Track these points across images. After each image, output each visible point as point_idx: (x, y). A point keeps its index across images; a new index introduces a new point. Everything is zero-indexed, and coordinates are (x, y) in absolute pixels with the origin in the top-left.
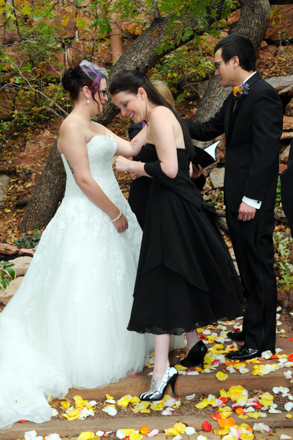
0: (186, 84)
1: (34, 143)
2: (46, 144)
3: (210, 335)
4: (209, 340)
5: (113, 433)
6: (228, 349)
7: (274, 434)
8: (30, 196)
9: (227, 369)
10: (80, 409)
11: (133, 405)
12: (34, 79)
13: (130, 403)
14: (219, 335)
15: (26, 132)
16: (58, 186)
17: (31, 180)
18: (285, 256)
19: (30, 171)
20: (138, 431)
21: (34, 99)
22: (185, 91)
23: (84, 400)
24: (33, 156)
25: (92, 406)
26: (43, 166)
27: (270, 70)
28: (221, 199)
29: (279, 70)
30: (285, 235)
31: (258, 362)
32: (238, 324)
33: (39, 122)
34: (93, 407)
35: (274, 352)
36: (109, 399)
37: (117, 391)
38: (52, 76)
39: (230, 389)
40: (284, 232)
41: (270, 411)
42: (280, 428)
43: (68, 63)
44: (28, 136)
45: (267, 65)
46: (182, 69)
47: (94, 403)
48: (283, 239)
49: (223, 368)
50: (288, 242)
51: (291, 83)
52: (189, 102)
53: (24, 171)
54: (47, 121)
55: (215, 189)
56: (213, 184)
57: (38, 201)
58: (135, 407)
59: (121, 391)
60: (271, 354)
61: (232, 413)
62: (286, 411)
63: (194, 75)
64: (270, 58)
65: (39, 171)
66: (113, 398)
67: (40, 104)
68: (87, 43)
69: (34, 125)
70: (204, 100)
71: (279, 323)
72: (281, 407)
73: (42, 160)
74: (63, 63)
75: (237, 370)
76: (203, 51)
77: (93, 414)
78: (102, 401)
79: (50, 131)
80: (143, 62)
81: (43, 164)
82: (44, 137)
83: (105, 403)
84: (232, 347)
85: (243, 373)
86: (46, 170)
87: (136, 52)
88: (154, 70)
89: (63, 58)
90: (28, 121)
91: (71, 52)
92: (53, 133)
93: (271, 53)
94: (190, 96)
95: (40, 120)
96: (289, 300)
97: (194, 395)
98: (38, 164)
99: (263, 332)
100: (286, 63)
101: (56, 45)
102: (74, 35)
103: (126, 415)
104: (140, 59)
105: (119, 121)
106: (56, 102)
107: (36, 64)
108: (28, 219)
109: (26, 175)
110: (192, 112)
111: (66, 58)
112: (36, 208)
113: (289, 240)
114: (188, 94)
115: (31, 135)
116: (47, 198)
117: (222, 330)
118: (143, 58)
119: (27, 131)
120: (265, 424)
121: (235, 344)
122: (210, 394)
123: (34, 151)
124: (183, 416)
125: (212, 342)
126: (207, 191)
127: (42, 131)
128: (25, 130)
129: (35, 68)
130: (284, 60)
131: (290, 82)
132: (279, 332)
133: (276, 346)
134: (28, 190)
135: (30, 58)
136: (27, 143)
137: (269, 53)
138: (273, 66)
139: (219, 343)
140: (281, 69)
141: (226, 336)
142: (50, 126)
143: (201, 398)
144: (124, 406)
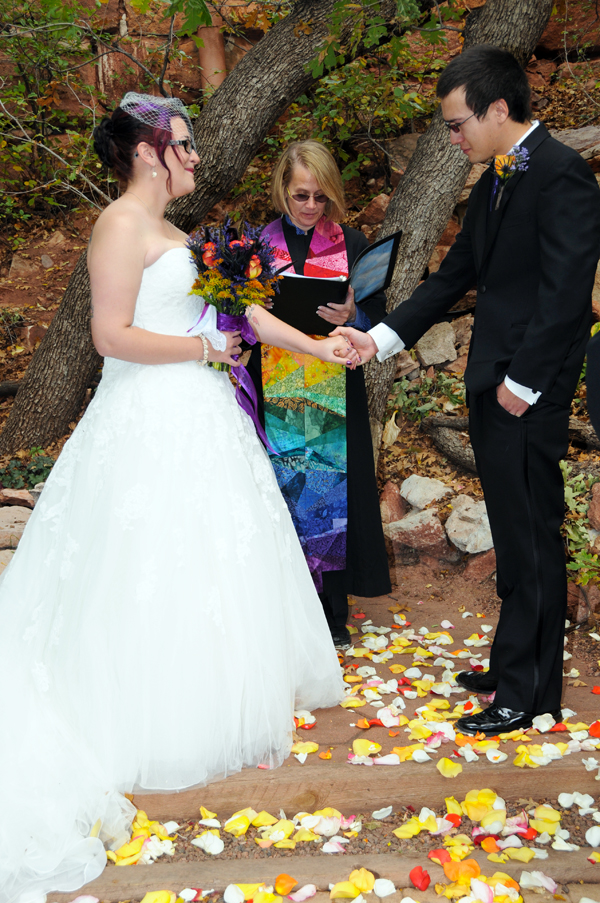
0: (361, 141)
1: (29, 258)
2: (56, 261)
3: (420, 679)
4: (419, 689)
5: (216, 893)
6: (460, 711)
7: (565, 896)
8: (21, 375)
9: (459, 752)
10: (142, 839)
11: (259, 830)
12: (32, 119)
13: (251, 826)
14: (438, 679)
15: (13, 235)
16: (87, 354)
17: (22, 340)
18: (578, 512)
19: (21, 319)
20: (271, 889)
21: (28, 163)
22: (360, 155)
23: (150, 820)
24: (27, 287)
25: (169, 832)
26: (49, 309)
27: (542, 115)
28: (439, 389)
29: (560, 114)
30: (577, 467)
31: (525, 738)
32: (479, 655)
33: (40, 213)
34: (172, 835)
35: (558, 718)
36: (207, 817)
37: (222, 800)
38: (70, 113)
39: (467, 796)
40: (575, 461)
41: (555, 846)
42: (578, 883)
43: (105, 86)
44: (16, 242)
45: (535, 104)
46: (354, 108)
47: (172, 826)
48: (572, 475)
49: (450, 750)
50: (583, 483)
51: (588, 143)
52: (368, 180)
53: (8, 320)
54: (58, 211)
55: (427, 368)
56: (423, 357)
57: (42, 387)
58: (263, 834)
59: (233, 800)
60: (553, 722)
61: (472, 848)
62: (590, 846)
63: (379, 123)
64: (541, 88)
65: (42, 320)
66: (215, 815)
67: (43, 175)
68: (147, 43)
69: (30, 219)
70: (408, 177)
71: (566, 656)
72: (578, 837)
73: (48, 296)
74: (93, 86)
75: (482, 755)
76: (398, 69)
77: (171, 852)
78: (191, 823)
79: (65, 235)
80: (273, 92)
81: (50, 305)
82: (50, 246)
83: (196, 827)
84: (469, 706)
85: (494, 761)
86: (60, 318)
87: (259, 69)
88: (292, 108)
89: (93, 73)
90: (16, 210)
91: (112, 61)
92: (71, 237)
93: (543, 77)
94: (370, 166)
95: (43, 210)
96: (587, 605)
97: (391, 807)
98: (38, 305)
99: (536, 673)
100: (576, 99)
101: (79, 44)
102: (119, 24)
103: (245, 854)
104: (267, 85)
105: (217, 217)
106: (83, 172)
107: (34, 84)
108: (17, 424)
109: (13, 328)
110: (375, 202)
111: (100, 75)
112: (36, 401)
113: (585, 478)
114: (367, 163)
115: (23, 241)
116: (62, 380)
117: (445, 669)
118: (275, 83)
119: (14, 232)
120: (545, 874)
121: (473, 700)
122: (425, 806)
123: (29, 276)
124: (369, 855)
125: (426, 694)
126: (408, 371)
127: (46, 232)
128: (9, 229)
129: (34, 94)
130: (572, 92)
131: (586, 140)
132: (568, 675)
133: (562, 705)
134: (18, 361)
135: (22, 70)
136: (14, 259)
137: (540, 76)
138: (548, 105)
139: (440, 696)
140: (564, 112)
141: (454, 682)
142: (65, 224)
143: (405, 816)
144: (240, 833)
